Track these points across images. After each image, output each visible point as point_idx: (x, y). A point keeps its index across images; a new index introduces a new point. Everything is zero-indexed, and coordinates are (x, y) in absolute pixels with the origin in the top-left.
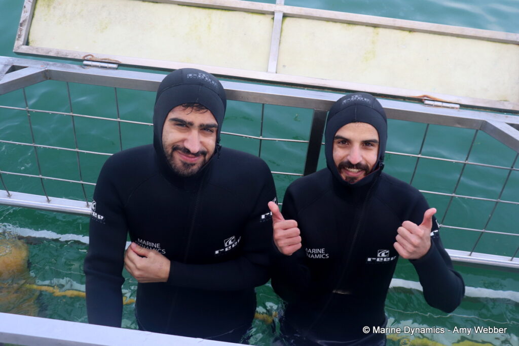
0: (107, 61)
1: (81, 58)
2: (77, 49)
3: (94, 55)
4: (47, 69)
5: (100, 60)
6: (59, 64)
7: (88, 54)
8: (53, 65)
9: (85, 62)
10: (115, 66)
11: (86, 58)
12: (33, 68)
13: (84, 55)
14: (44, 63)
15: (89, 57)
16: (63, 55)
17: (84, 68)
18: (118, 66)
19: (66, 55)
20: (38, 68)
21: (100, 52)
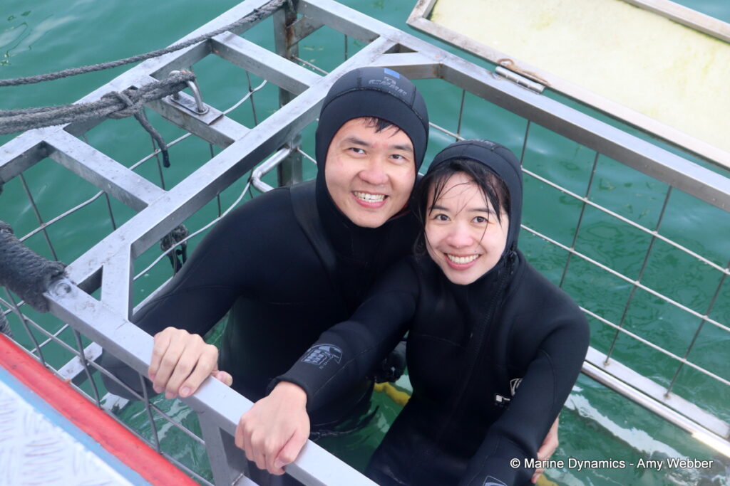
0: (531, 76)
1: (496, 61)
2: (493, 46)
3: (514, 61)
4: (441, 63)
5: (521, 72)
6: (461, 61)
7: (507, 58)
8: (452, 59)
9: (499, 69)
10: (540, 88)
11: (502, 63)
12: (424, 56)
13: (501, 58)
14: (441, 52)
15: (506, 63)
16: (471, 49)
17: (494, 78)
18: (545, 89)
19: (476, 50)
20: (430, 57)
21: (525, 59)
